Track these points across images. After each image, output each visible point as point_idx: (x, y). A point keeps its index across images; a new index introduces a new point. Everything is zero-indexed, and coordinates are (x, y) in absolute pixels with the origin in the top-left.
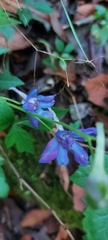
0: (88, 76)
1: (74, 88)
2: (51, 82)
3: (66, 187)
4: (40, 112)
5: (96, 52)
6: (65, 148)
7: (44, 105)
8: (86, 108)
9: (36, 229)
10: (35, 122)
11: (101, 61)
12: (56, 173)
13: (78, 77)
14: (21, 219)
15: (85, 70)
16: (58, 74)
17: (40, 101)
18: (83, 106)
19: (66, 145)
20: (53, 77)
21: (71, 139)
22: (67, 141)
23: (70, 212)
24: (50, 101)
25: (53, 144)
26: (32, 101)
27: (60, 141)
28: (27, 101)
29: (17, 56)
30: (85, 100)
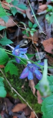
0: (44, 39)
1: (37, 45)
2: (26, 42)
3: (34, 92)
4: (21, 56)
5: (48, 27)
6: (31, 72)
7: (22, 52)
8: (43, 54)
9: (20, 113)
10: (18, 60)
11: (50, 32)
12: (29, 85)
13: (39, 39)
14: (12, 108)
15: (42, 36)
16: (30, 38)
17: (20, 51)
18: (42, 53)
19: (32, 70)
20: (27, 39)
21: (34, 68)
22: (32, 69)
23: (36, 105)
24: (25, 51)
25: (26, 70)
26: (17, 51)
27: (29, 69)
28: (14, 51)
29: (10, 30)
30: (43, 51)
